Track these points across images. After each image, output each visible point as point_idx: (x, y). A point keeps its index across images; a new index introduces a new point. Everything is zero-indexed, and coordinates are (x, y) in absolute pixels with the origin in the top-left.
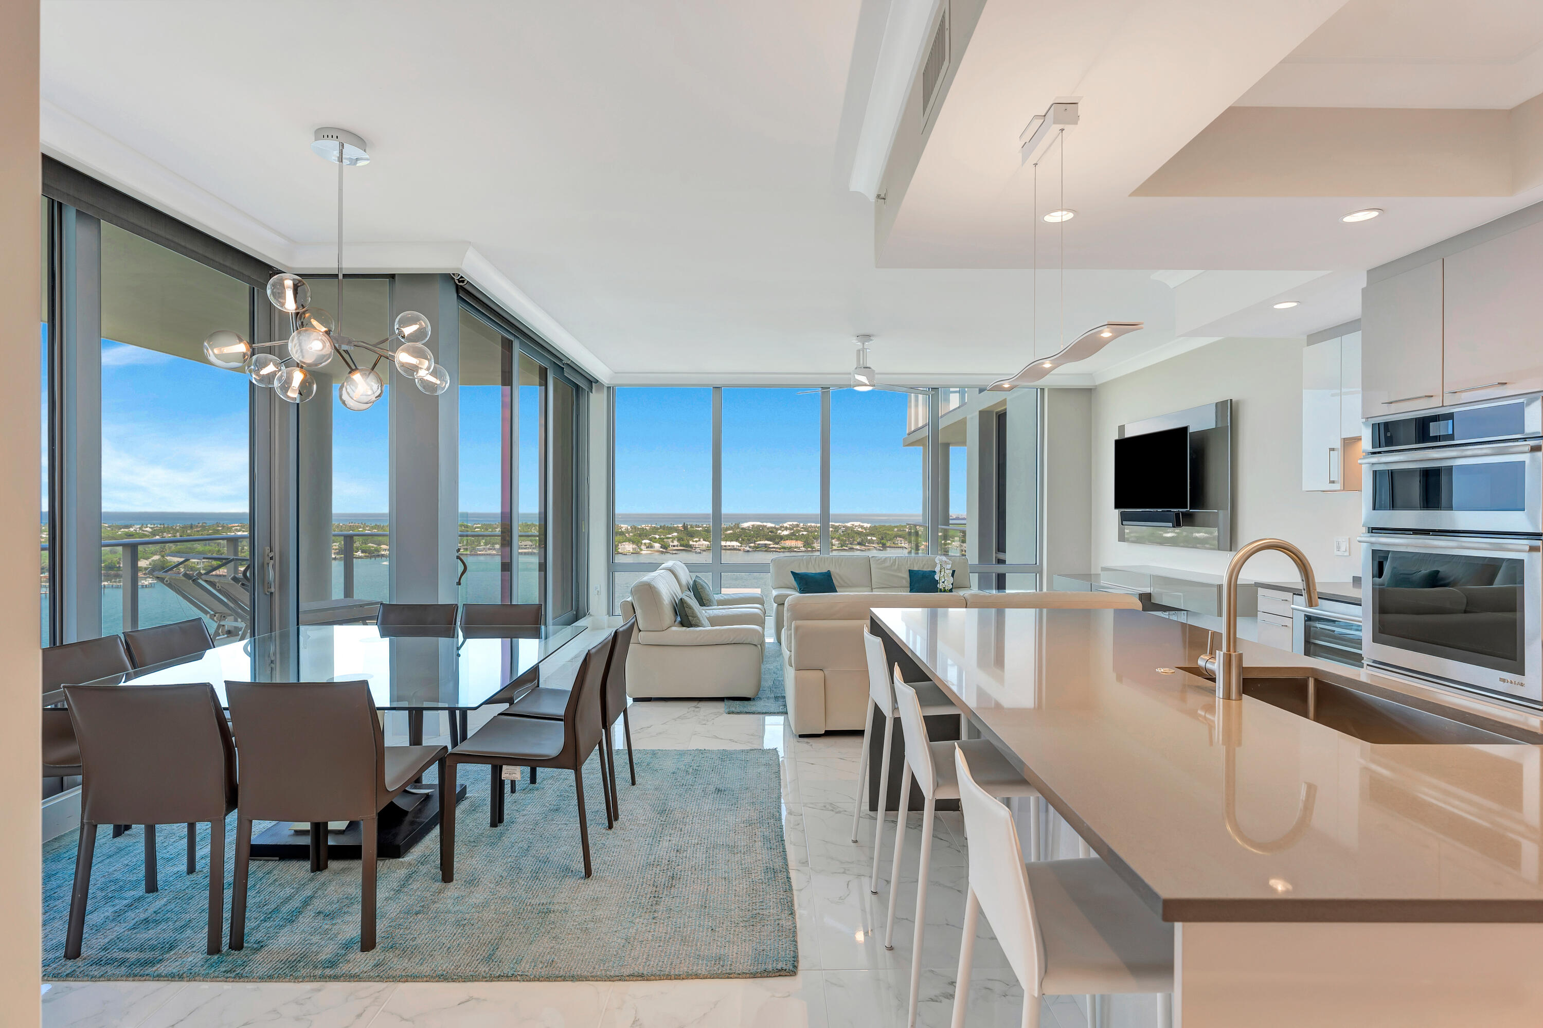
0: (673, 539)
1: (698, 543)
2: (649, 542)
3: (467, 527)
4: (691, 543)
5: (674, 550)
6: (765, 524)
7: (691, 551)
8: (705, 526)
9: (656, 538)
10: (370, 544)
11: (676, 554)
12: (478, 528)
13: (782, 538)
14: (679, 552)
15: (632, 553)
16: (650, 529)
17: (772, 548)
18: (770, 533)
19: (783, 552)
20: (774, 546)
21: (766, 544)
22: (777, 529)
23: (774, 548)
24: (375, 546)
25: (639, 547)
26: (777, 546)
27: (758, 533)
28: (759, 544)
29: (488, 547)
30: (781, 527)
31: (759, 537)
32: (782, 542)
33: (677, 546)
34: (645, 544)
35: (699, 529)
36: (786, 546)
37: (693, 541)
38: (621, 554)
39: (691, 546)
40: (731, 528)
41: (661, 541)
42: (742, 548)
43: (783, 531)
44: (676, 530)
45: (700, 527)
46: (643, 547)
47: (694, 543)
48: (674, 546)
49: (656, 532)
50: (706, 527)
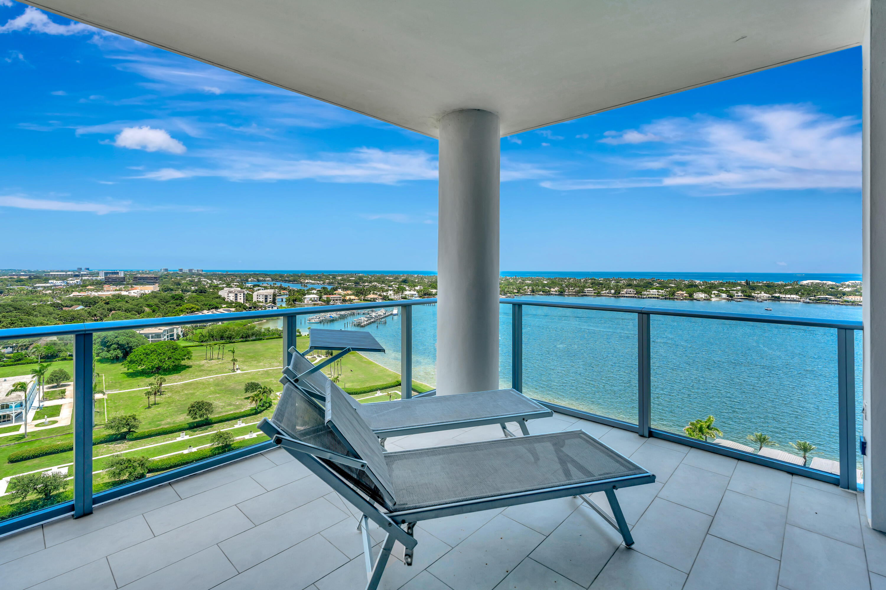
0: (737, 291)
1: (759, 295)
2: (717, 292)
3: (595, 280)
4: (753, 294)
5: (739, 299)
6: (825, 282)
7: (753, 300)
8: (764, 282)
9: (723, 290)
10: (546, 288)
11: (740, 301)
12: (601, 280)
13: (844, 294)
14: (743, 300)
15: (704, 300)
16: (718, 284)
17: (834, 301)
18: (830, 289)
19: (846, 305)
20: (836, 299)
21: (827, 298)
22: (838, 286)
23: (836, 301)
24: (548, 289)
25: (710, 296)
26: (839, 300)
27: (816, 289)
28: (820, 298)
29: (607, 291)
30: (842, 285)
31: (819, 292)
32: (845, 297)
33: (741, 296)
34: (714, 294)
35: (760, 284)
36: (848, 300)
37: (755, 293)
38: (695, 299)
39: (753, 297)
40: (791, 285)
41: (727, 292)
42: (802, 300)
43: (845, 288)
44: (740, 285)
45: (761, 283)
46: (712, 296)
47: (756, 295)
48: (739, 296)
49: (723, 286)
50: (766, 283)
